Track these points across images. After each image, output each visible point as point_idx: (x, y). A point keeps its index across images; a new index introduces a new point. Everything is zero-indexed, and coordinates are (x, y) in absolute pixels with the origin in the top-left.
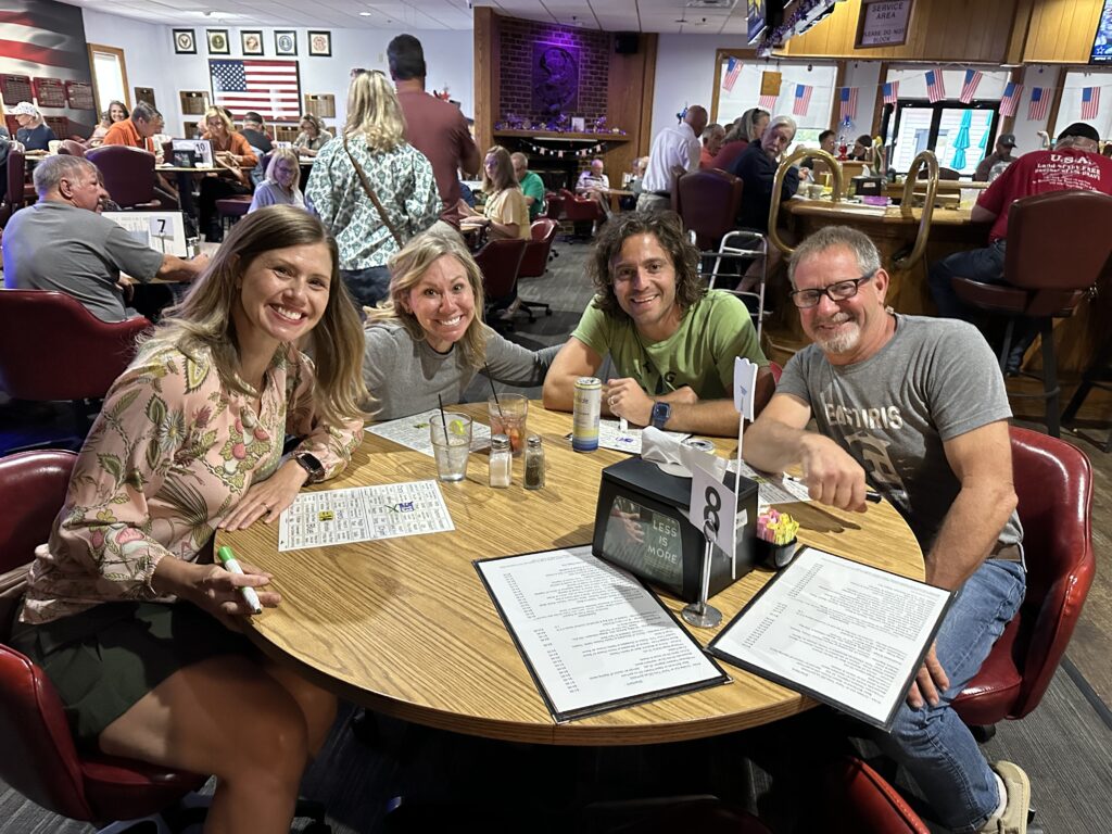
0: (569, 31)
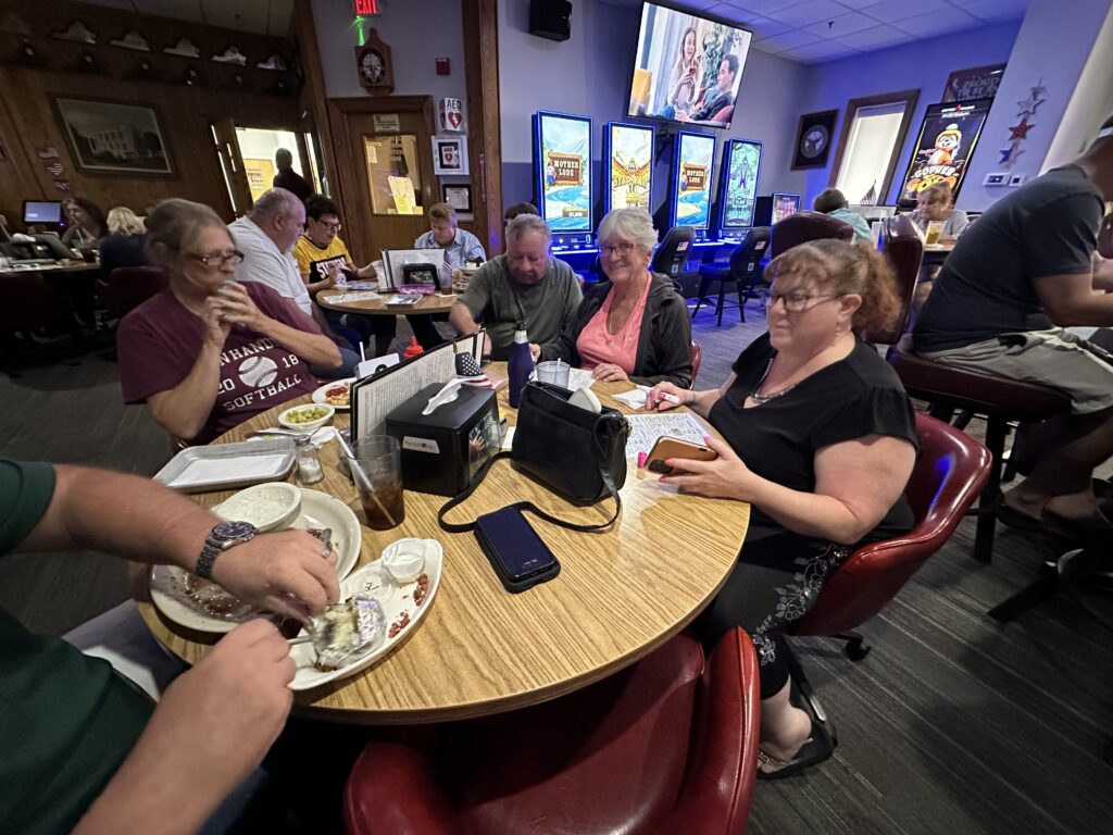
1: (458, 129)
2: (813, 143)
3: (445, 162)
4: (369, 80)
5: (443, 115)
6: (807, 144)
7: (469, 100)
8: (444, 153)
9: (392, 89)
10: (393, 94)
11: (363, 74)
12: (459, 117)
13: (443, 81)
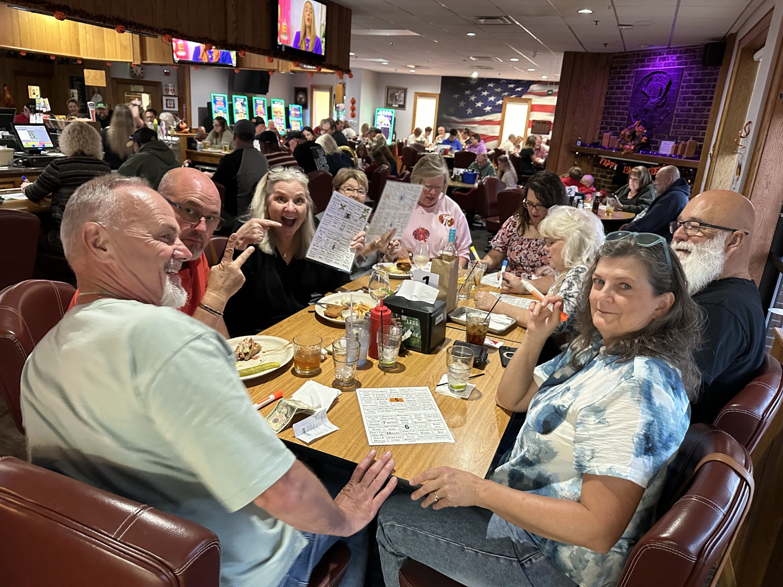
0: (675, 53)
1: (173, 94)
2: (301, 99)
3: (169, 106)
4: (135, 74)
5: (168, 90)
6: (299, 99)
7: (179, 86)
8: (168, 103)
9: (143, 78)
10: (144, 79)
11: (133, 72)
12: (174, 90)
13: (167, 77)
